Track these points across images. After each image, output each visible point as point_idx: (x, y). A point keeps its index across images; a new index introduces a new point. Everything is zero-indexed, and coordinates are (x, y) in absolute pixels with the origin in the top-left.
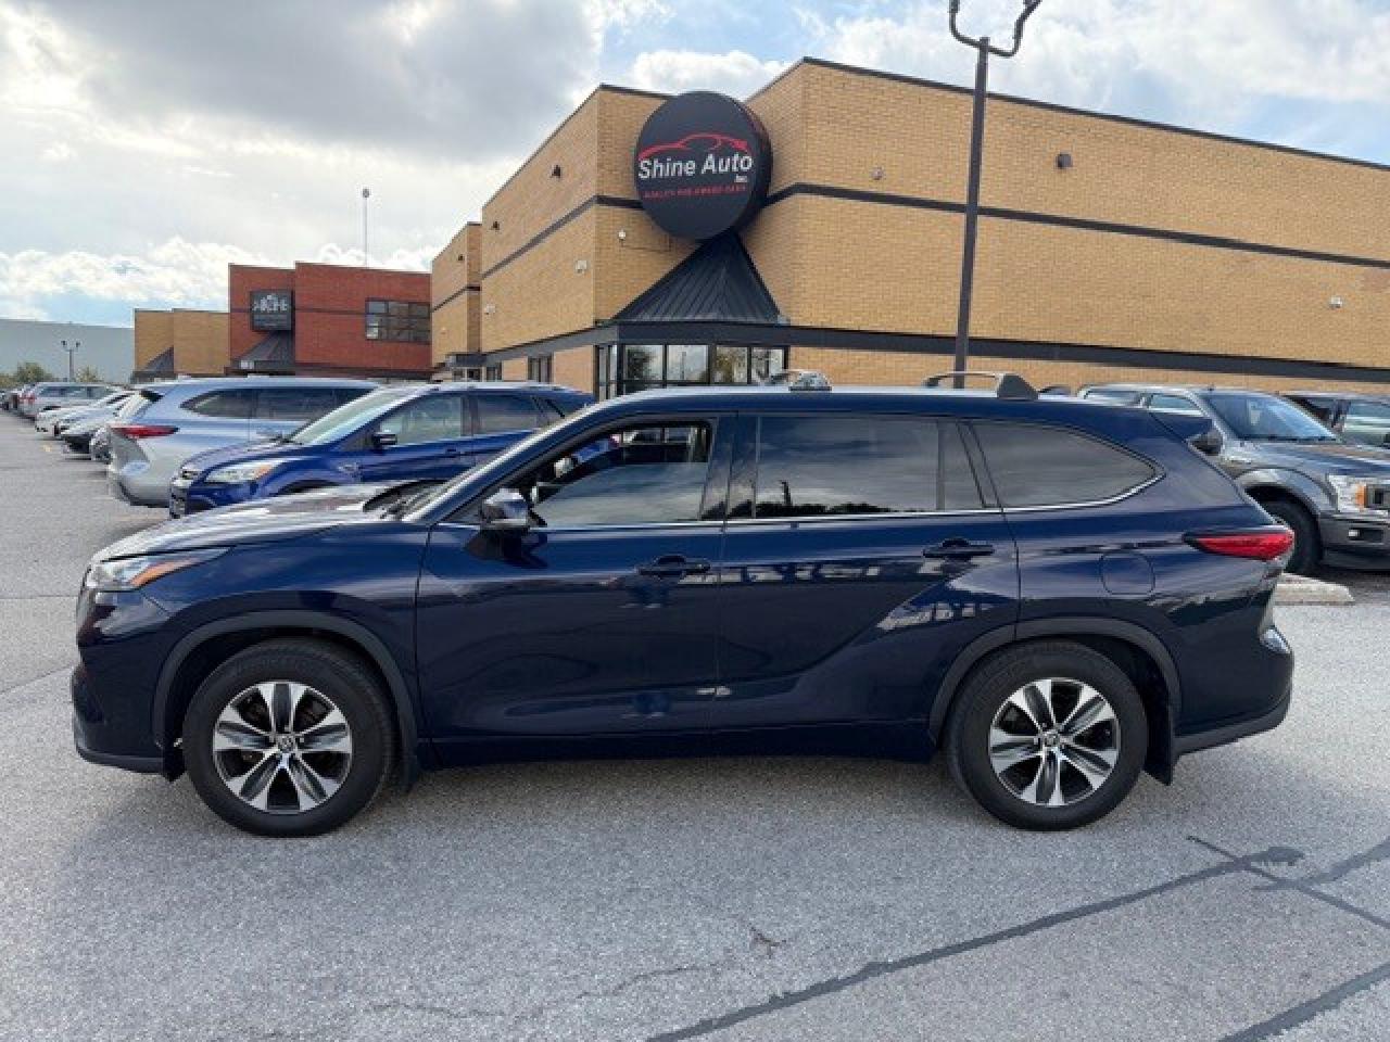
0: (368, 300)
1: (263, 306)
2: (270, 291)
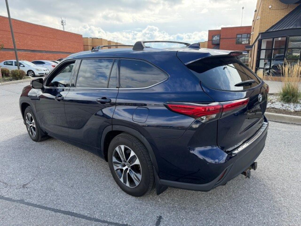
0: (237, 34)
1: (214, 39)
2: (216, 35)
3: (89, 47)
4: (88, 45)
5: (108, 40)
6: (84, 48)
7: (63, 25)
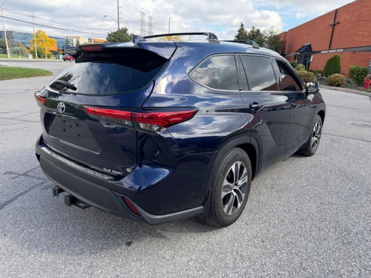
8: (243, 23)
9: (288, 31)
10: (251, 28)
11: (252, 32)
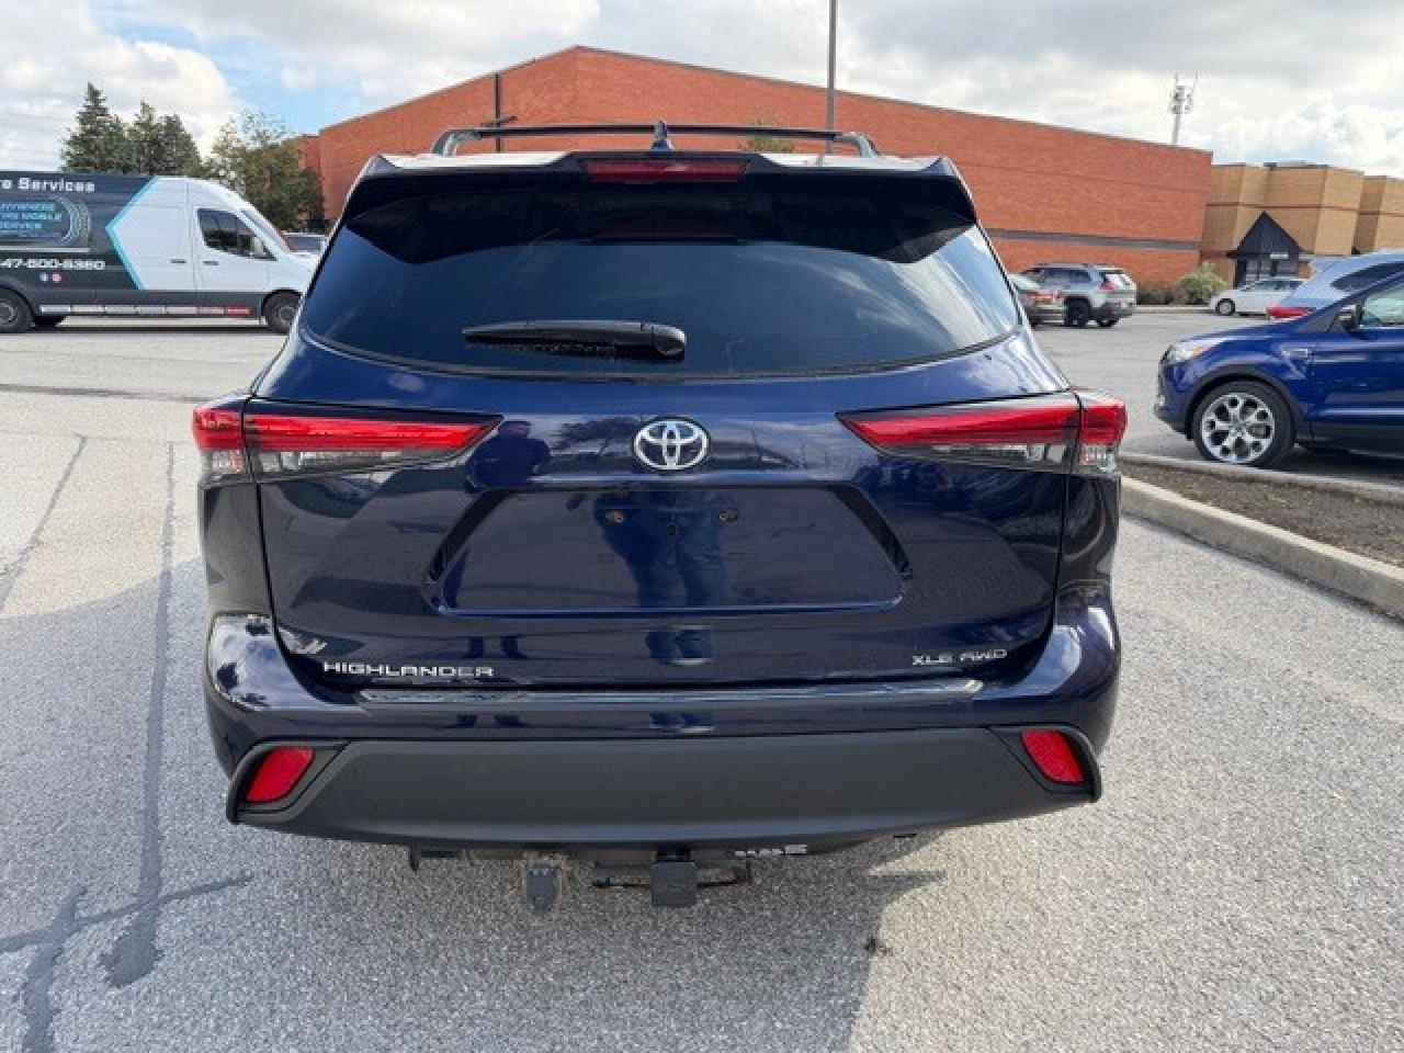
3: (1242, 211)
4: (1237, 204)
5: (1369, 173)
6: (1206, 216)
7: (1176, 110)
8: (97, 87)
9: (322, 131)
10: (138, 110)
11: (146, 125)
